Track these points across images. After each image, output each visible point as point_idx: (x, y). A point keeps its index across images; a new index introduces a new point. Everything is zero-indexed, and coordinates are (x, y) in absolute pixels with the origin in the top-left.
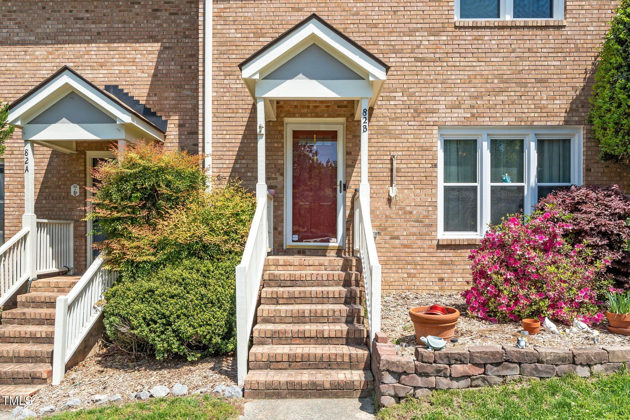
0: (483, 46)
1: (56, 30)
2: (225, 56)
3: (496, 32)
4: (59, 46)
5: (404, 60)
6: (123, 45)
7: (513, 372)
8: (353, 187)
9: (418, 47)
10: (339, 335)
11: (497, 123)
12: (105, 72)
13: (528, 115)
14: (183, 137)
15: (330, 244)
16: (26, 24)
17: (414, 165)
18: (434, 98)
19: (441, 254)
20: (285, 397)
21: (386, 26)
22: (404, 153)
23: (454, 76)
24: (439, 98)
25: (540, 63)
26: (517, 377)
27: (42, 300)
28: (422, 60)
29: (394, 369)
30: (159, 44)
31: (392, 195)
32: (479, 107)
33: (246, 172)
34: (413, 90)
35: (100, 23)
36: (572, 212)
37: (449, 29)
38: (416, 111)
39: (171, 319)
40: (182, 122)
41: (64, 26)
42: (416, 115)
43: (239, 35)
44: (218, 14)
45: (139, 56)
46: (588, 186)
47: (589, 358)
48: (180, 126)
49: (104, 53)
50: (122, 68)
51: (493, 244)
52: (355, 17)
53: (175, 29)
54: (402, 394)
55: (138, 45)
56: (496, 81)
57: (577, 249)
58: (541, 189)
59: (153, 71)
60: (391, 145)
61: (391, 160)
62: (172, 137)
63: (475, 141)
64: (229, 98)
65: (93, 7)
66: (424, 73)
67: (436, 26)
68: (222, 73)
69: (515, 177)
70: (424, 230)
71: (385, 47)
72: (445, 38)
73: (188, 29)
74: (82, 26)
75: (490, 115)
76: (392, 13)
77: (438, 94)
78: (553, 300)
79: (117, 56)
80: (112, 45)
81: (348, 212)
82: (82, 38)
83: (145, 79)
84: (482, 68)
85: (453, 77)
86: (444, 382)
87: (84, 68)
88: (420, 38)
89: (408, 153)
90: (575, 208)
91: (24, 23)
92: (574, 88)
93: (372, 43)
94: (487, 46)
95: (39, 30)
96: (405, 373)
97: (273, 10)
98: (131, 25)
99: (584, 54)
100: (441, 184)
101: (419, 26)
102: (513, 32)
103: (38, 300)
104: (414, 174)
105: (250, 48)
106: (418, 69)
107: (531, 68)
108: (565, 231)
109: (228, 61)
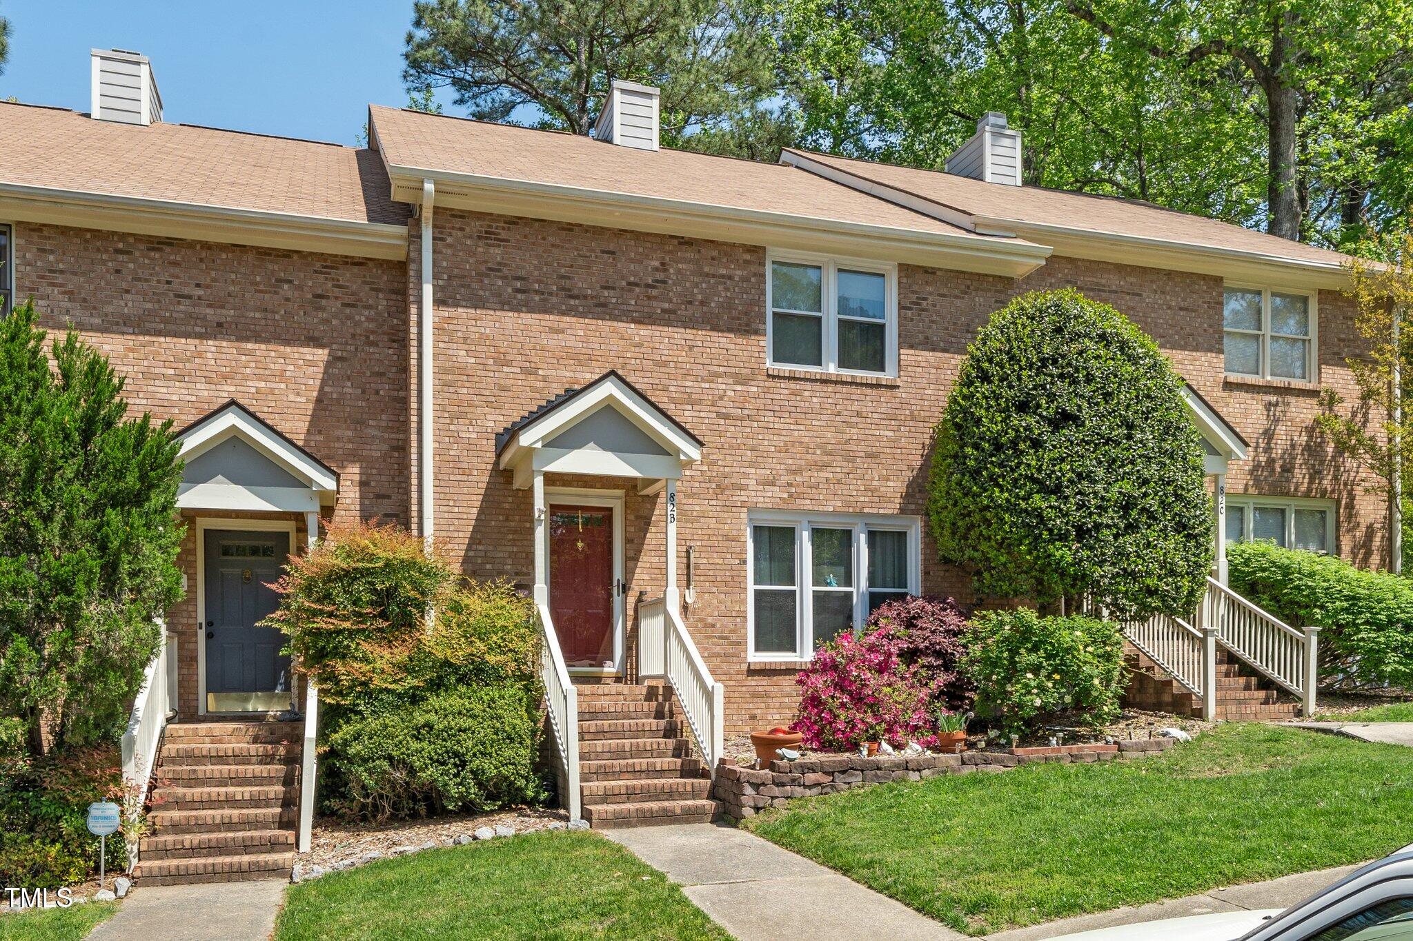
0: (802, 404)
1: (141, 312)
2: (452, 390)
3: (818, 386)
4: (147, 338)
5: (702, 414)
6: (263, 347)
7: (857, 779)
8: (636, 588)
9: (721, 398)
10: (672, 767)
11: (821, 508)
12: (233, 389)
13: (856, 499)
14: (367, 502)
15: (606, 670)
16: (83, 295)
17: (717, 561)
18: (743, 470)
19: (753, 682)
20: (635, 826)
21: (679, 365)
22: (704, 543)
23: (768, 443)
24: (748, 470)
25: (871, 432)
26: (860, 784)
27: (204, 753)
28: (726, 417)
29: (754, 781)
30: (326, 351)
31: (689, 600)
32: (798, 485)
33: (483, 563)
34: (715, 457)
35: (222, 307)
36: (907, 627)
37: (759, 377)
38: (718, 486)
39: (468, 758)
40: (364, 478)
41: (156, 306)
42: (718, 491)
43: (473, 360)
44: (440, 326)
45: (291, 368)
46: (924, 598)
47: (919, 764)
48: (363, 484)
49: (229, 357)
50: (263, 384)
51: (825, 664)
52: (637, 349)
53: (352, 331)
54: (761, 805)
55: (288, 349)
56: (818, 452)
57: (913, 669)
58: (873, 597)
59: (315, 394)
60: (687, 531)
61: (688, 552)
62: (348, 501)
63: (793, 530)
64: (458, 453)
65: (208, 279)
66: (729, 434)
67: (743, 371)
68: (446, 415)
69: (842, 579)
70: (731, 650)
71: (678, 395)
72: (755, 389)
73: (373, 332)
74: (190, 309)
75: (811, 496)
76: (686, 348)
77: (747, 464)
78: (888, 723)
79: (253, 365)
80: (243, 345)
81: (630, 624)
82: (189, 329)
83: (303, 406)
84: (800, 432)
85: (766, 443)
86: (798, 790)
87: (193, 379)
88: (724, 387)
89: (709, 543)
90: (910, 623)
91: (79, 293)
92: (911, 468)
93: (660, 387)
94: (807, 404)
95: (109, 309)
96: (764, 784)
97: (522, 327)
98: (277, 317)
99: (921, 424)
100: (751, 587)
101: (721, 369)
102: (839, 388)
103: (197, 753)
104: (717, 573)
105: (489, 380)
106: (721, 428)
107: (861, 437)
108: (901, 649)
109: (455, 397)
